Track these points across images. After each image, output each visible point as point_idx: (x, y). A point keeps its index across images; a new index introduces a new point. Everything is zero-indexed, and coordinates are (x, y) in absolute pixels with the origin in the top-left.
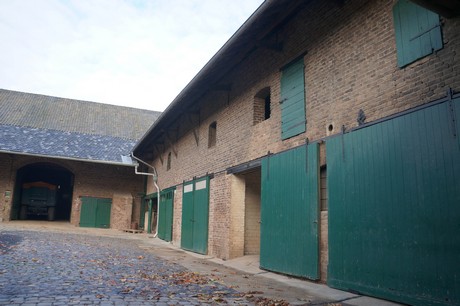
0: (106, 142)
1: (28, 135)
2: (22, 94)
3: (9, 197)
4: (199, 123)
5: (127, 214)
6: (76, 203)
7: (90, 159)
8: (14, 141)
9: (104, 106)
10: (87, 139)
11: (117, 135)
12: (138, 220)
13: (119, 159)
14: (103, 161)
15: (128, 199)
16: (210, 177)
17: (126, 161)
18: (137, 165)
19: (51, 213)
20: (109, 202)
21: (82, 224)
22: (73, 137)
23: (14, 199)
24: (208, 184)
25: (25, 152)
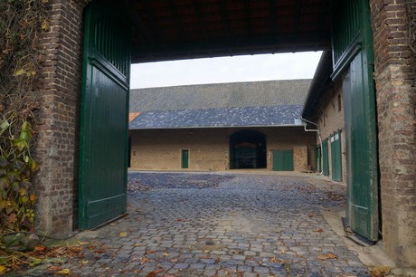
0: (284, 111)
1: (232, 114)
2: (225, 84)
3: (227, 155)
4: (334, 95)
5: (304, 160)
6: (269, 155)
7: (273, 125)
8: (225, 119)
9: (281, 82)
10: (271, 110)
11: (292, 103)
12: (313, 163)
13: (293, 122)
14: (282, 125)
15: (304, 149)
16: (340, 131)
17: (298, 122)
18: (305, 125)
19: (254, 163)
20: (292, 152)
21: (274, 169)
22: (261, 111)
23: (230, 156)
24: (340, 136)
25: (232, 126)
